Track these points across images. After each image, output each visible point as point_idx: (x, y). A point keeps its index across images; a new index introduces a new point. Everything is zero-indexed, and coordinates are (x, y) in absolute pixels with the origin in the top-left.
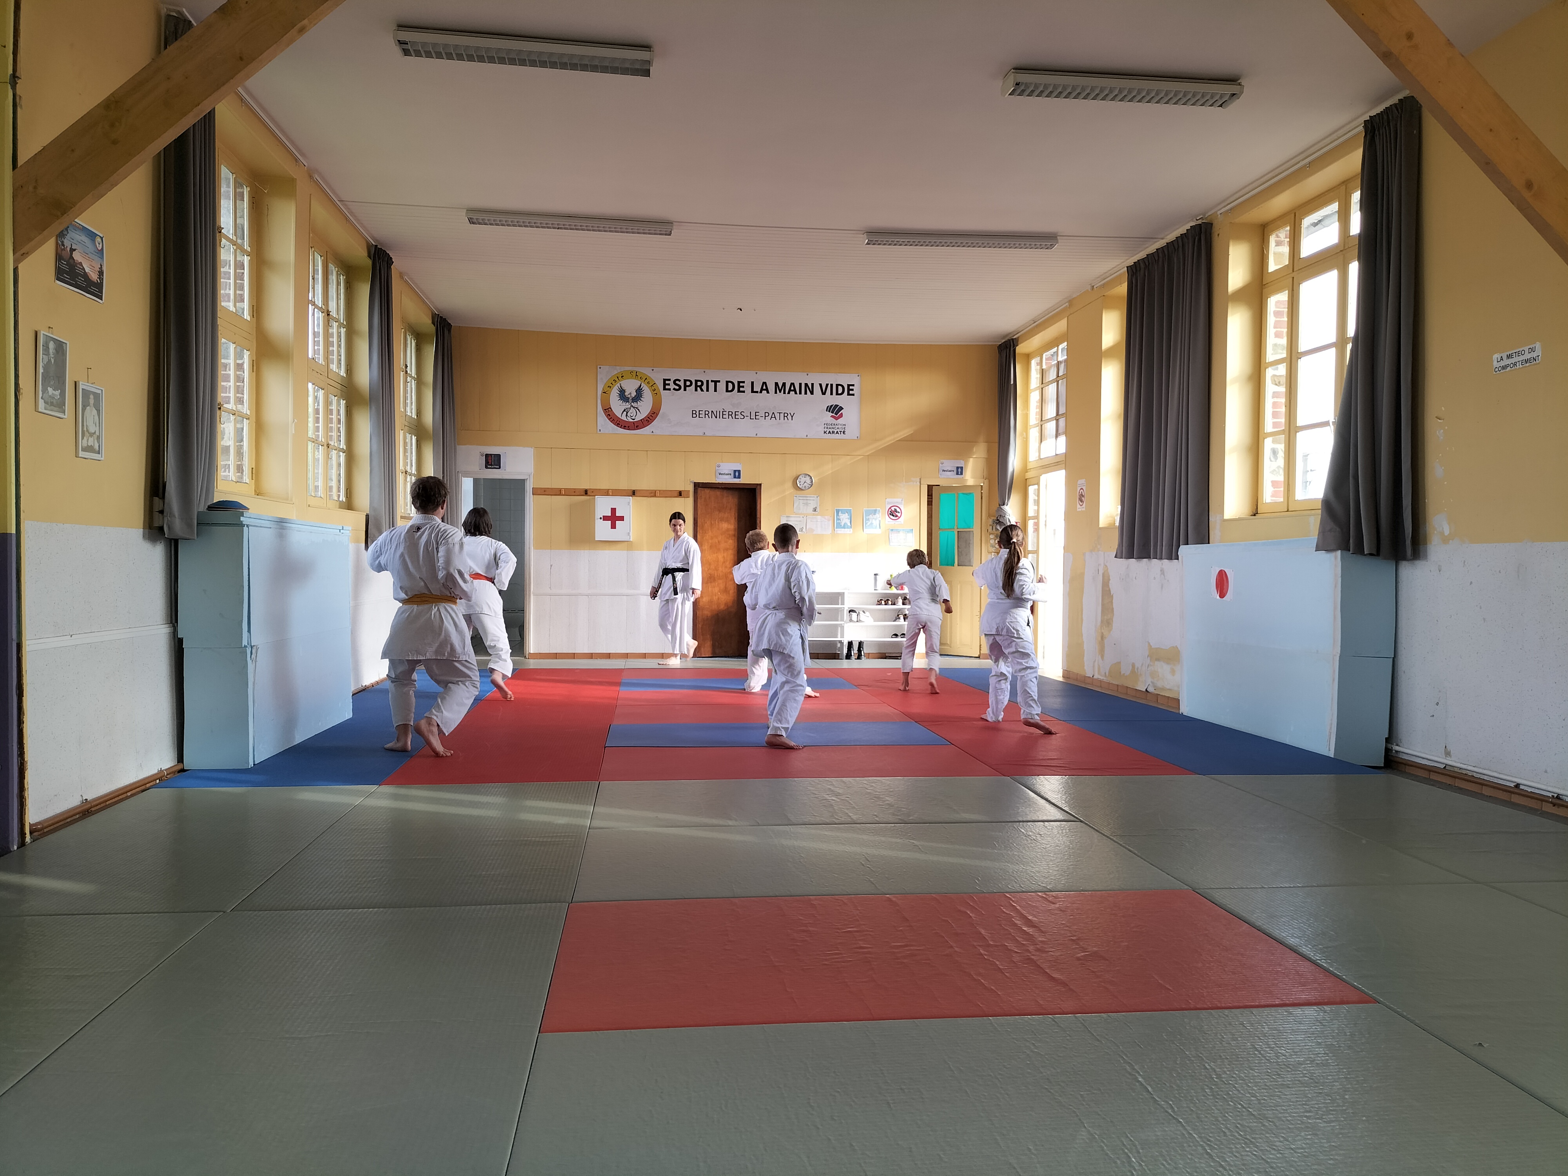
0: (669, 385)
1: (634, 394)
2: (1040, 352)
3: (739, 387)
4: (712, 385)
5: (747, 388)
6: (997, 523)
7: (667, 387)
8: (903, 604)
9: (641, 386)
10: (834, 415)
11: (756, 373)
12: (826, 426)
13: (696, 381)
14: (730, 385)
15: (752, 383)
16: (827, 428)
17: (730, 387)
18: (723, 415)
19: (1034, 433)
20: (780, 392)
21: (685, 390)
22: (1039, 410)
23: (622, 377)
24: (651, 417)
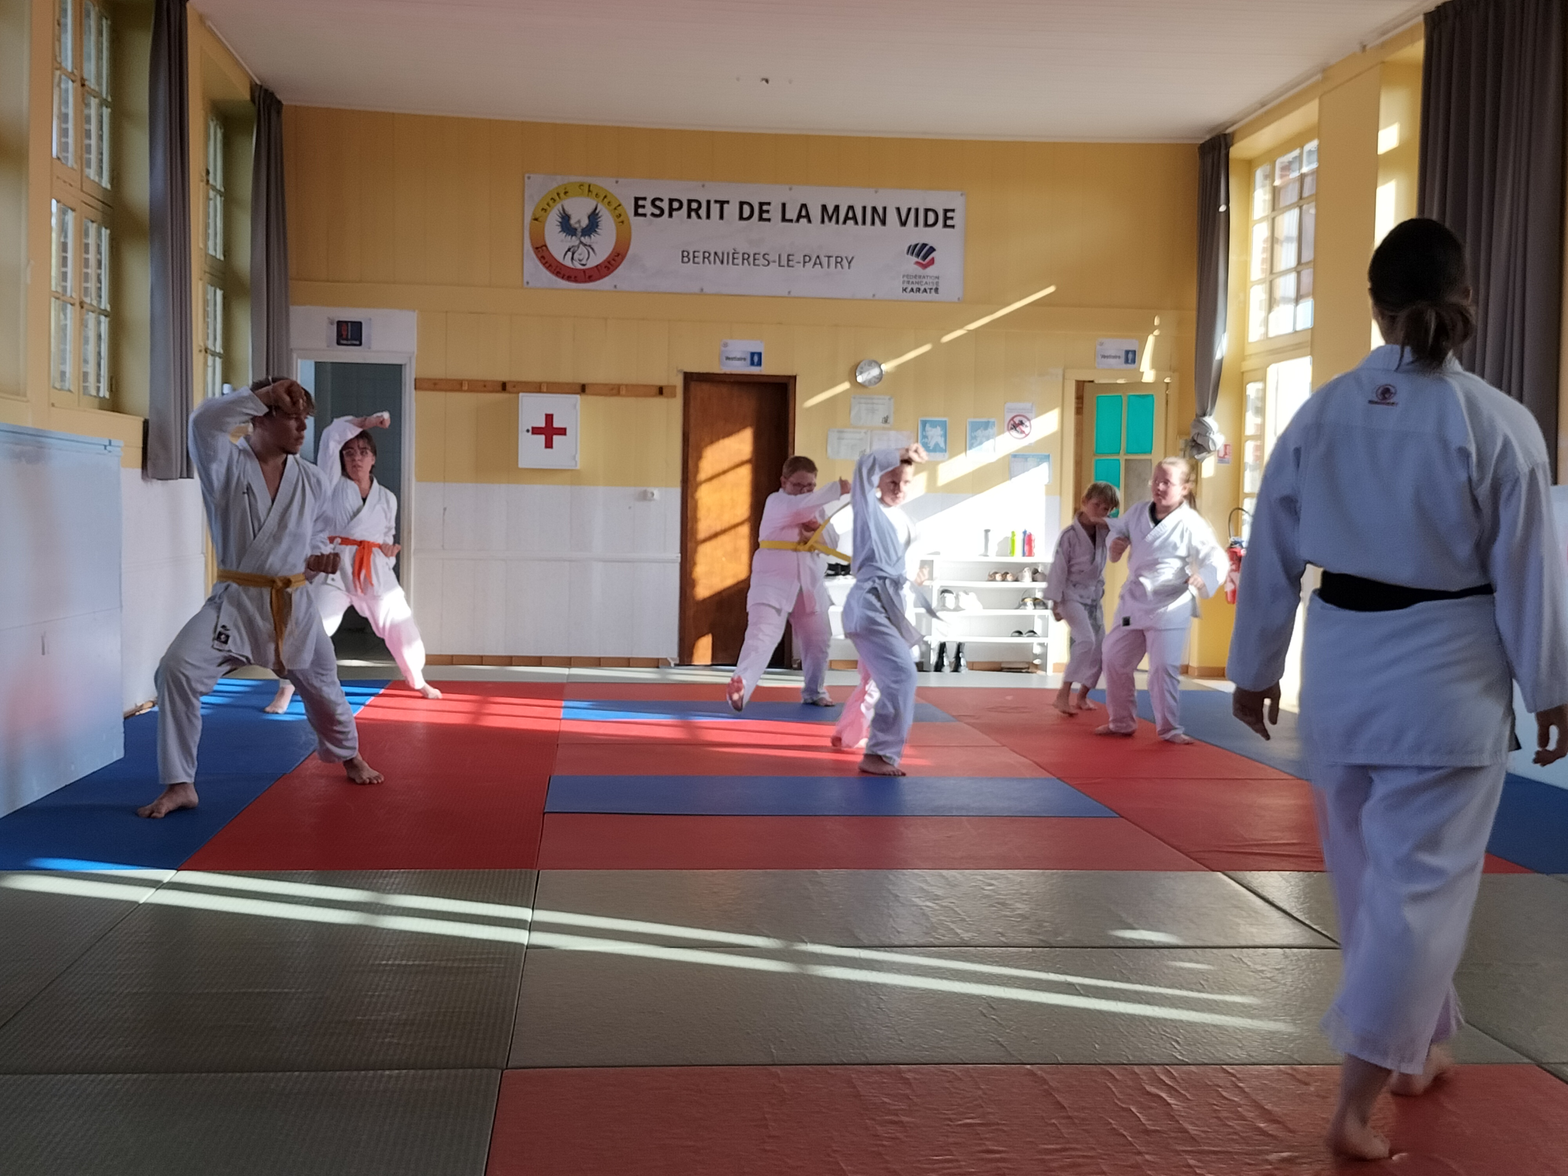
0: (643, 207)
1: (585, 222)
2: (1270, 156)
3: (761, 212)
4: (715, 208)
5: (775, 213)
6: (1193, 447)
7: (640, 211)
8: (1034, 580)
9: (596, 209)
10: (919, 260)
11: (790, 189)
12: (906, 279)
13: (690, 202)
14: (747, 209)
15: (784, 205)
16: (908, 282)
17: (747, 211)
18: (734, 258)
19: (1258, 295)
20: (830, 219)
21: (671, 215)
22: (1267, 255)
23: (566, 193)
24: (613, 262)
